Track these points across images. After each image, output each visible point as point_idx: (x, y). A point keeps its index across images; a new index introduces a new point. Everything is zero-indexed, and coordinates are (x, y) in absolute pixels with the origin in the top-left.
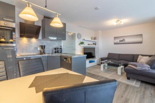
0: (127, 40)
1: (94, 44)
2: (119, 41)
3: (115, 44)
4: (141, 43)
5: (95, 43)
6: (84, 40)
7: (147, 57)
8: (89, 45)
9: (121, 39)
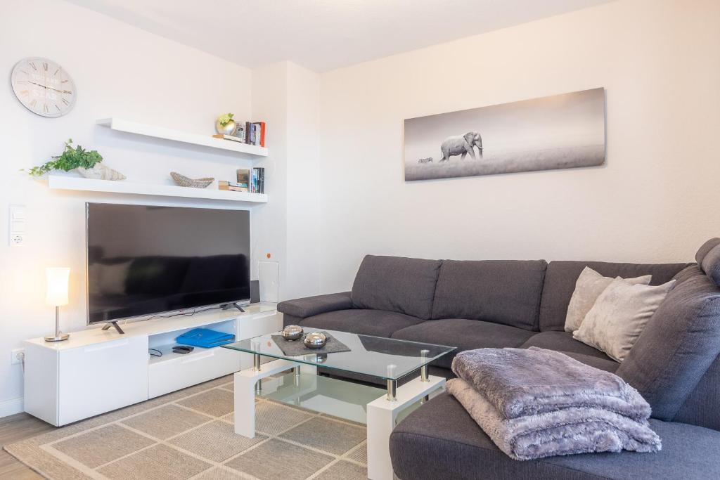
0: (497, 145)
1: (244, 178)
2: (437, 155)
3: (410, 178)
4: (596, 161)
5: (254, 175)
6: (106, 126)
7: (638, 287)
8: (179, 180)
9: (456, 137)
